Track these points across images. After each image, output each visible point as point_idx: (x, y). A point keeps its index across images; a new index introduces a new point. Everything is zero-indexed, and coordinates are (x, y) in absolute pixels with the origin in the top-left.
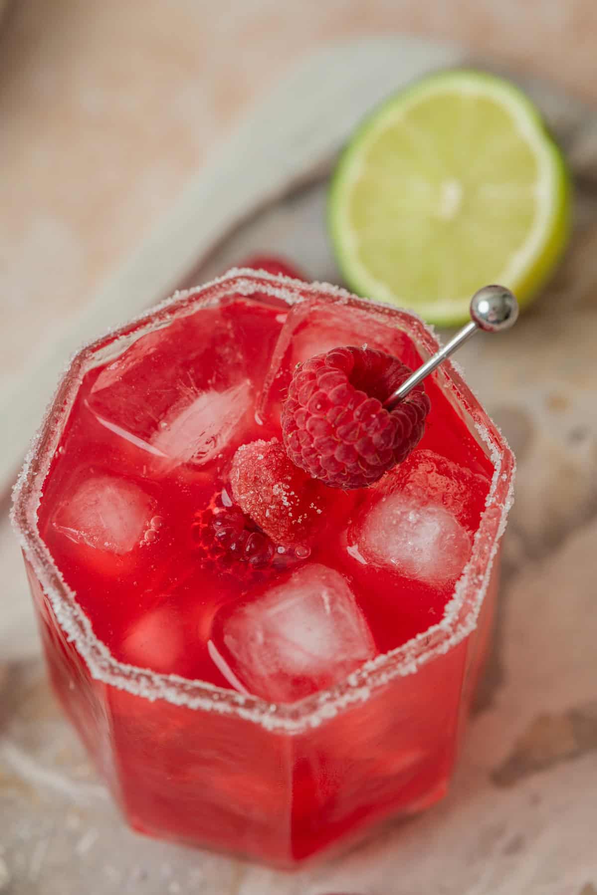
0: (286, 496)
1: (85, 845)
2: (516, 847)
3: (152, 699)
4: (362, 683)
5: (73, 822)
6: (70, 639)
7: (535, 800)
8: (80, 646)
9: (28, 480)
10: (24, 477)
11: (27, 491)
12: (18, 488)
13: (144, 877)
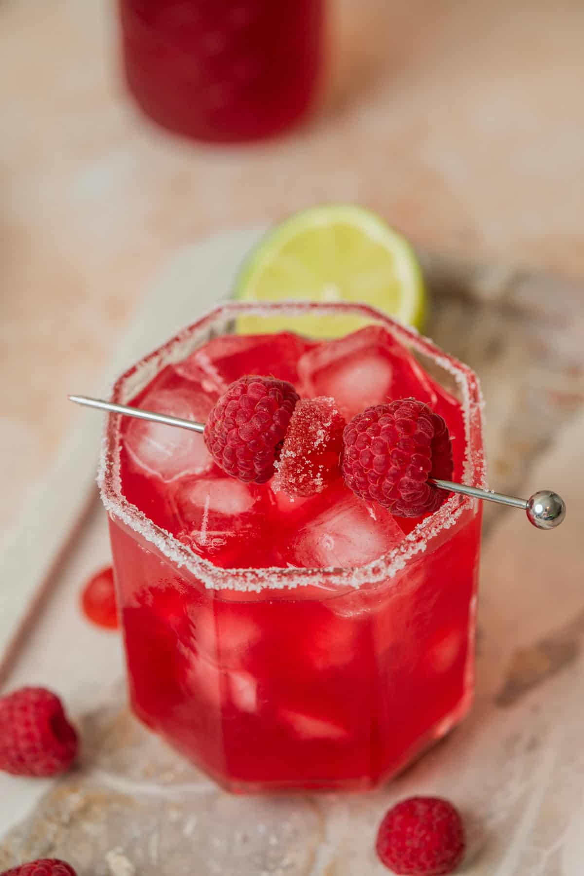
0: (321, 441)
1: (189, 829)
2: (533, 745)
3: (259, 590)
4: (419, 540)
5: (174, 815)
6: (179, 566)
7: (536, 710)
8: (189, 567)
9: (108, 469)
10: (104, 468)
11: (109, 476)
12: (101, 478)
13: (245, 839)
